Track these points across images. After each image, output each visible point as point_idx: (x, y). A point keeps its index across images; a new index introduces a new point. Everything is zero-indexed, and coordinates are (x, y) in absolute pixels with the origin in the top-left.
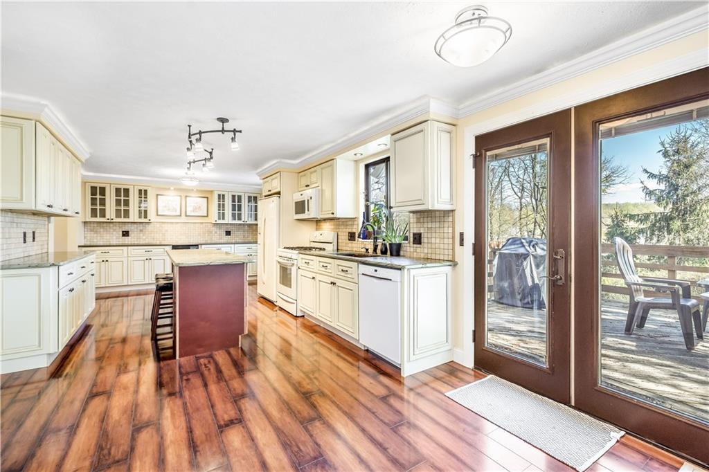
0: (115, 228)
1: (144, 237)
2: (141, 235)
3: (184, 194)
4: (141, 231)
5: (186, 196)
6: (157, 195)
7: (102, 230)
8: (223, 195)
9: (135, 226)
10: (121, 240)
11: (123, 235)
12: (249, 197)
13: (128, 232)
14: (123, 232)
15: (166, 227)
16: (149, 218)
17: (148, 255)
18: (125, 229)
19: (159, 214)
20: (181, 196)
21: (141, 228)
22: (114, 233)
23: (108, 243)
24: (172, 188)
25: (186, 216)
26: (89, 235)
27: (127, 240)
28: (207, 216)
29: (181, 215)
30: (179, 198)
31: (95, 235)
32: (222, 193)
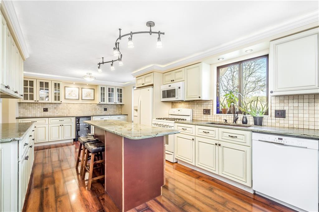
0: (39, 106)
1: (57, 112)
2: (55, 111)
3: (80, 87)
4: (55, 108)
5: (82, 88)
6: (65, 87)
7: (30, 108)
8: (104, 88)
9: (52, 105)
10: (42, 114)
11: (44, 111)
12: (117, 89)
13: (47, 109)
14: (44, 109)
15: (70, 106)
16: (61, 100)
17: (62, 123)
18: (46, 107)
19: (66, 98)
20: (79, 88)
21: (55, 107)
22: (38, 109)
23: (34, 116)
24: (74, 83)
25: (82, 99)
26: (22, 111)
27: (46, 114)
28: (94, 100)
29: (79, 99)
30: (78, 89)
31: (26, 111)
32: (103, 87)
